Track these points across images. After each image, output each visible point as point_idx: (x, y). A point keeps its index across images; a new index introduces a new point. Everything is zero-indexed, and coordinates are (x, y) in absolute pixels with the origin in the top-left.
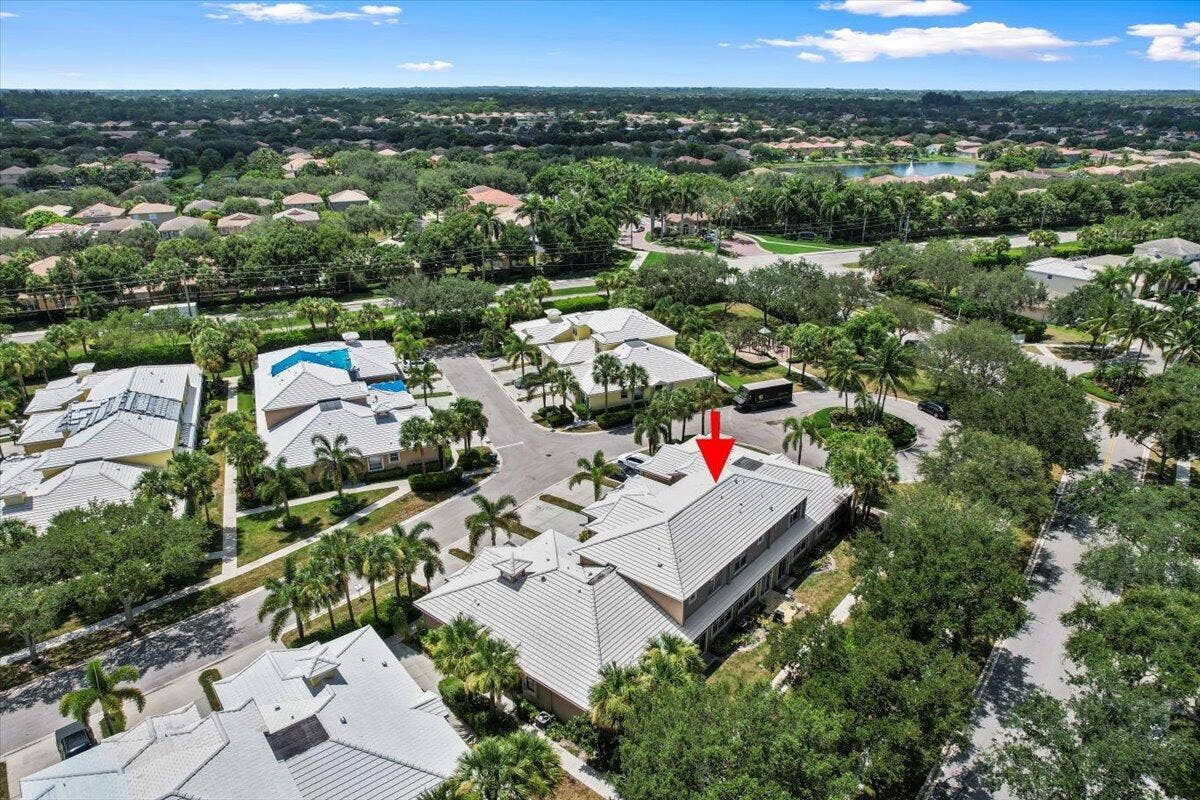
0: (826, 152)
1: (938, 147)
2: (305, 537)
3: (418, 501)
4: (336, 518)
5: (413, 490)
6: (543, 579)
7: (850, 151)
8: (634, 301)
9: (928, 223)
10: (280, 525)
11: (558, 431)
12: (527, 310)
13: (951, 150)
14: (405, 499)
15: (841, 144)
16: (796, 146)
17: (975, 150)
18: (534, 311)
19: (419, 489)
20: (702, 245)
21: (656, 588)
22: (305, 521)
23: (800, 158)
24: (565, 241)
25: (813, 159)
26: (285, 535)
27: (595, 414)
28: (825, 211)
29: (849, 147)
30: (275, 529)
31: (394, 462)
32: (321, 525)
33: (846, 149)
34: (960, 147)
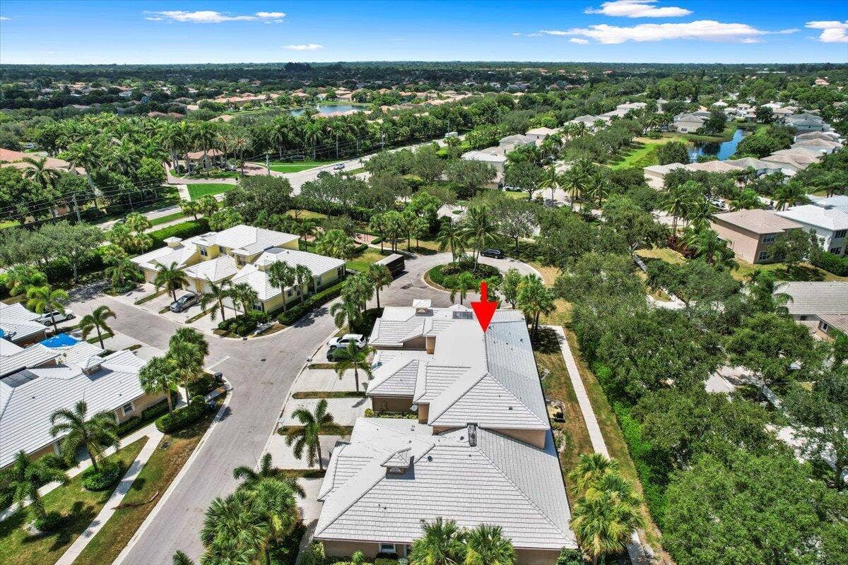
0: (254, 103)
1: (324, 95)
2: (80, 530)
3: (179, 443)
4: (102, 494)
5: (166, 432)
6: (430, 459)
7: (271, 102)
8: (238, 219)
9: (375, 141)
10: (35, 532)
11: (249, 338)
12: (139, 243)
13: (334, 97)
14: (164, 445)
15: (262, 97)
16: (233, 99)
17: (349, 96)
18: (146, 243)
19: (172, 429)
20: (225, 174)
21: (515, 426)
22: (65, 512)
23: (237, 108)
24: (125, 184)
25: (246, 108)
26: (52, 540)
27: (274, 315)
28: (309, 139)
29: (269, 98)
30: (29, 540)
31: (129, 413)
32: (91, 508)
33: (267, 100)
34: (338, 94)
